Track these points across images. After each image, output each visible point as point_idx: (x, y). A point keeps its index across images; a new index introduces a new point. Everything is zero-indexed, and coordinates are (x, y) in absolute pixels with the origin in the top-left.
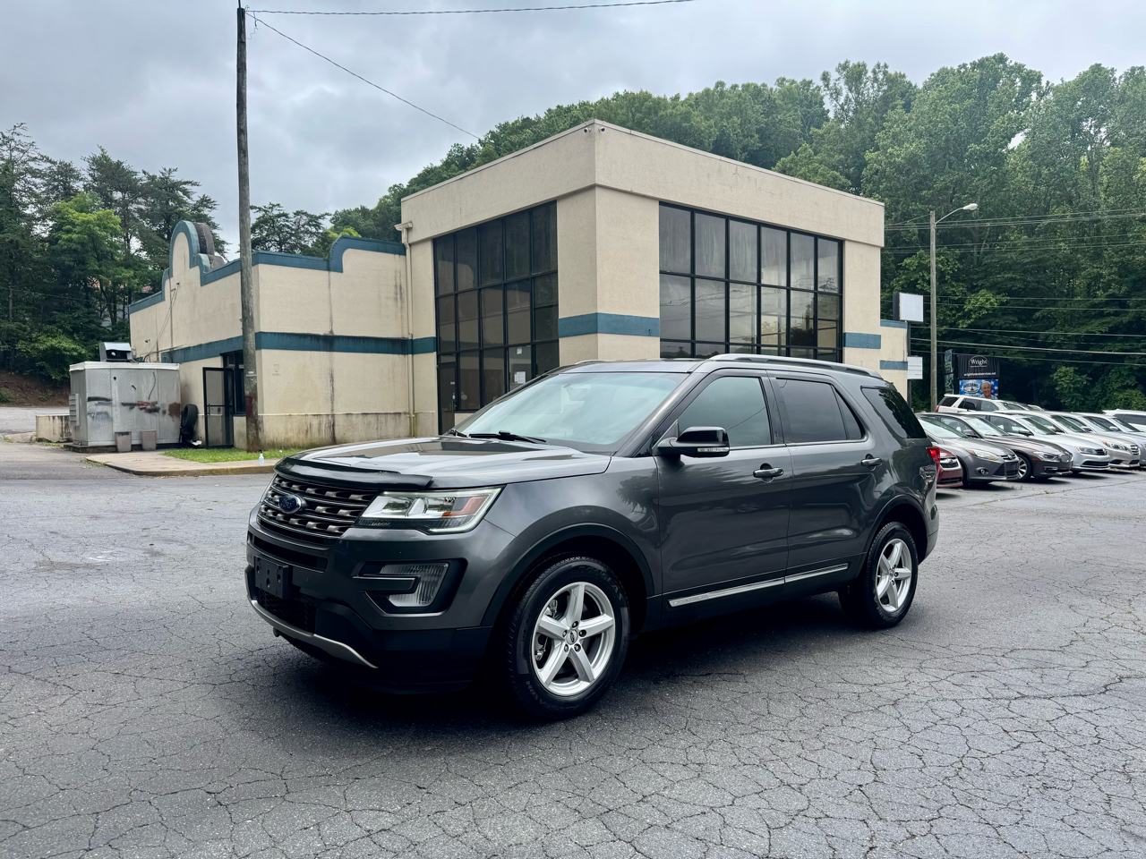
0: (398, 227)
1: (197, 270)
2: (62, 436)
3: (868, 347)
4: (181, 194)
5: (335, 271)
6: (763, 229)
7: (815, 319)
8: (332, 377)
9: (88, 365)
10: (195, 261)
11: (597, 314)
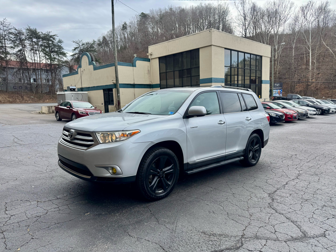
0: (148, 54)
1: (92, 66)
2: (48, 112)
3: (267, 84)
4: (52, 39)
5: (134, 67)
6: (245, 54)
7: (256, 77)
8: (135, 95)
9: (66, 93)
10: (90, 64)
11: (212, 78)
